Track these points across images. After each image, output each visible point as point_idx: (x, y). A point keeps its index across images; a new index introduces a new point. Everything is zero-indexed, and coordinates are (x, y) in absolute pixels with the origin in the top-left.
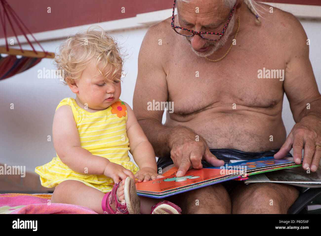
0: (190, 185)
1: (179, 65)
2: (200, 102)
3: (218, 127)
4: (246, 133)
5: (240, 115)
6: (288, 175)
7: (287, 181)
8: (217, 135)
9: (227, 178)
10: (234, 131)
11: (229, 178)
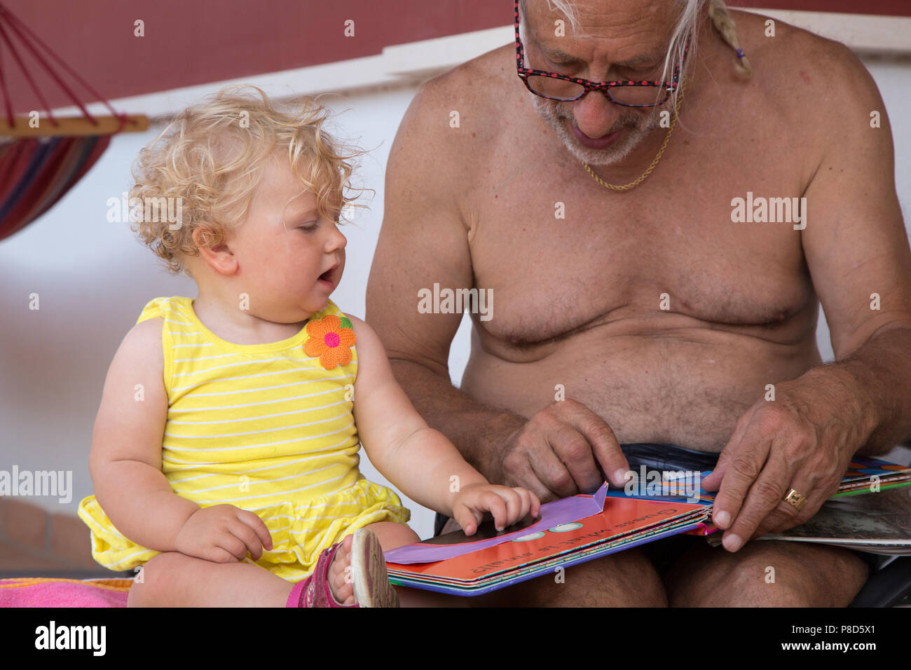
0: (558, 554)
1: (506, 201)
2: (570, 308)
3: (622, 382)
4: (710, 398)
5: (689, 343)
6: (834, 520)
7: (831, 536)
8: (620, 405)
9: (665, 529)
10: (672, 395)
11: (669, 529)
